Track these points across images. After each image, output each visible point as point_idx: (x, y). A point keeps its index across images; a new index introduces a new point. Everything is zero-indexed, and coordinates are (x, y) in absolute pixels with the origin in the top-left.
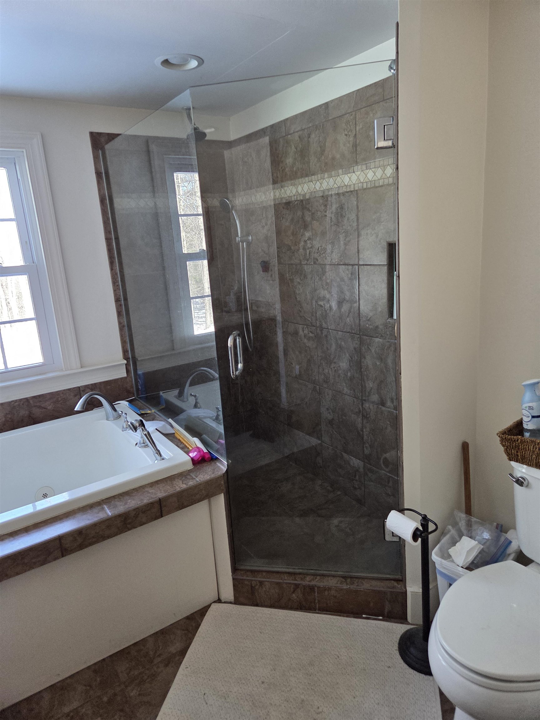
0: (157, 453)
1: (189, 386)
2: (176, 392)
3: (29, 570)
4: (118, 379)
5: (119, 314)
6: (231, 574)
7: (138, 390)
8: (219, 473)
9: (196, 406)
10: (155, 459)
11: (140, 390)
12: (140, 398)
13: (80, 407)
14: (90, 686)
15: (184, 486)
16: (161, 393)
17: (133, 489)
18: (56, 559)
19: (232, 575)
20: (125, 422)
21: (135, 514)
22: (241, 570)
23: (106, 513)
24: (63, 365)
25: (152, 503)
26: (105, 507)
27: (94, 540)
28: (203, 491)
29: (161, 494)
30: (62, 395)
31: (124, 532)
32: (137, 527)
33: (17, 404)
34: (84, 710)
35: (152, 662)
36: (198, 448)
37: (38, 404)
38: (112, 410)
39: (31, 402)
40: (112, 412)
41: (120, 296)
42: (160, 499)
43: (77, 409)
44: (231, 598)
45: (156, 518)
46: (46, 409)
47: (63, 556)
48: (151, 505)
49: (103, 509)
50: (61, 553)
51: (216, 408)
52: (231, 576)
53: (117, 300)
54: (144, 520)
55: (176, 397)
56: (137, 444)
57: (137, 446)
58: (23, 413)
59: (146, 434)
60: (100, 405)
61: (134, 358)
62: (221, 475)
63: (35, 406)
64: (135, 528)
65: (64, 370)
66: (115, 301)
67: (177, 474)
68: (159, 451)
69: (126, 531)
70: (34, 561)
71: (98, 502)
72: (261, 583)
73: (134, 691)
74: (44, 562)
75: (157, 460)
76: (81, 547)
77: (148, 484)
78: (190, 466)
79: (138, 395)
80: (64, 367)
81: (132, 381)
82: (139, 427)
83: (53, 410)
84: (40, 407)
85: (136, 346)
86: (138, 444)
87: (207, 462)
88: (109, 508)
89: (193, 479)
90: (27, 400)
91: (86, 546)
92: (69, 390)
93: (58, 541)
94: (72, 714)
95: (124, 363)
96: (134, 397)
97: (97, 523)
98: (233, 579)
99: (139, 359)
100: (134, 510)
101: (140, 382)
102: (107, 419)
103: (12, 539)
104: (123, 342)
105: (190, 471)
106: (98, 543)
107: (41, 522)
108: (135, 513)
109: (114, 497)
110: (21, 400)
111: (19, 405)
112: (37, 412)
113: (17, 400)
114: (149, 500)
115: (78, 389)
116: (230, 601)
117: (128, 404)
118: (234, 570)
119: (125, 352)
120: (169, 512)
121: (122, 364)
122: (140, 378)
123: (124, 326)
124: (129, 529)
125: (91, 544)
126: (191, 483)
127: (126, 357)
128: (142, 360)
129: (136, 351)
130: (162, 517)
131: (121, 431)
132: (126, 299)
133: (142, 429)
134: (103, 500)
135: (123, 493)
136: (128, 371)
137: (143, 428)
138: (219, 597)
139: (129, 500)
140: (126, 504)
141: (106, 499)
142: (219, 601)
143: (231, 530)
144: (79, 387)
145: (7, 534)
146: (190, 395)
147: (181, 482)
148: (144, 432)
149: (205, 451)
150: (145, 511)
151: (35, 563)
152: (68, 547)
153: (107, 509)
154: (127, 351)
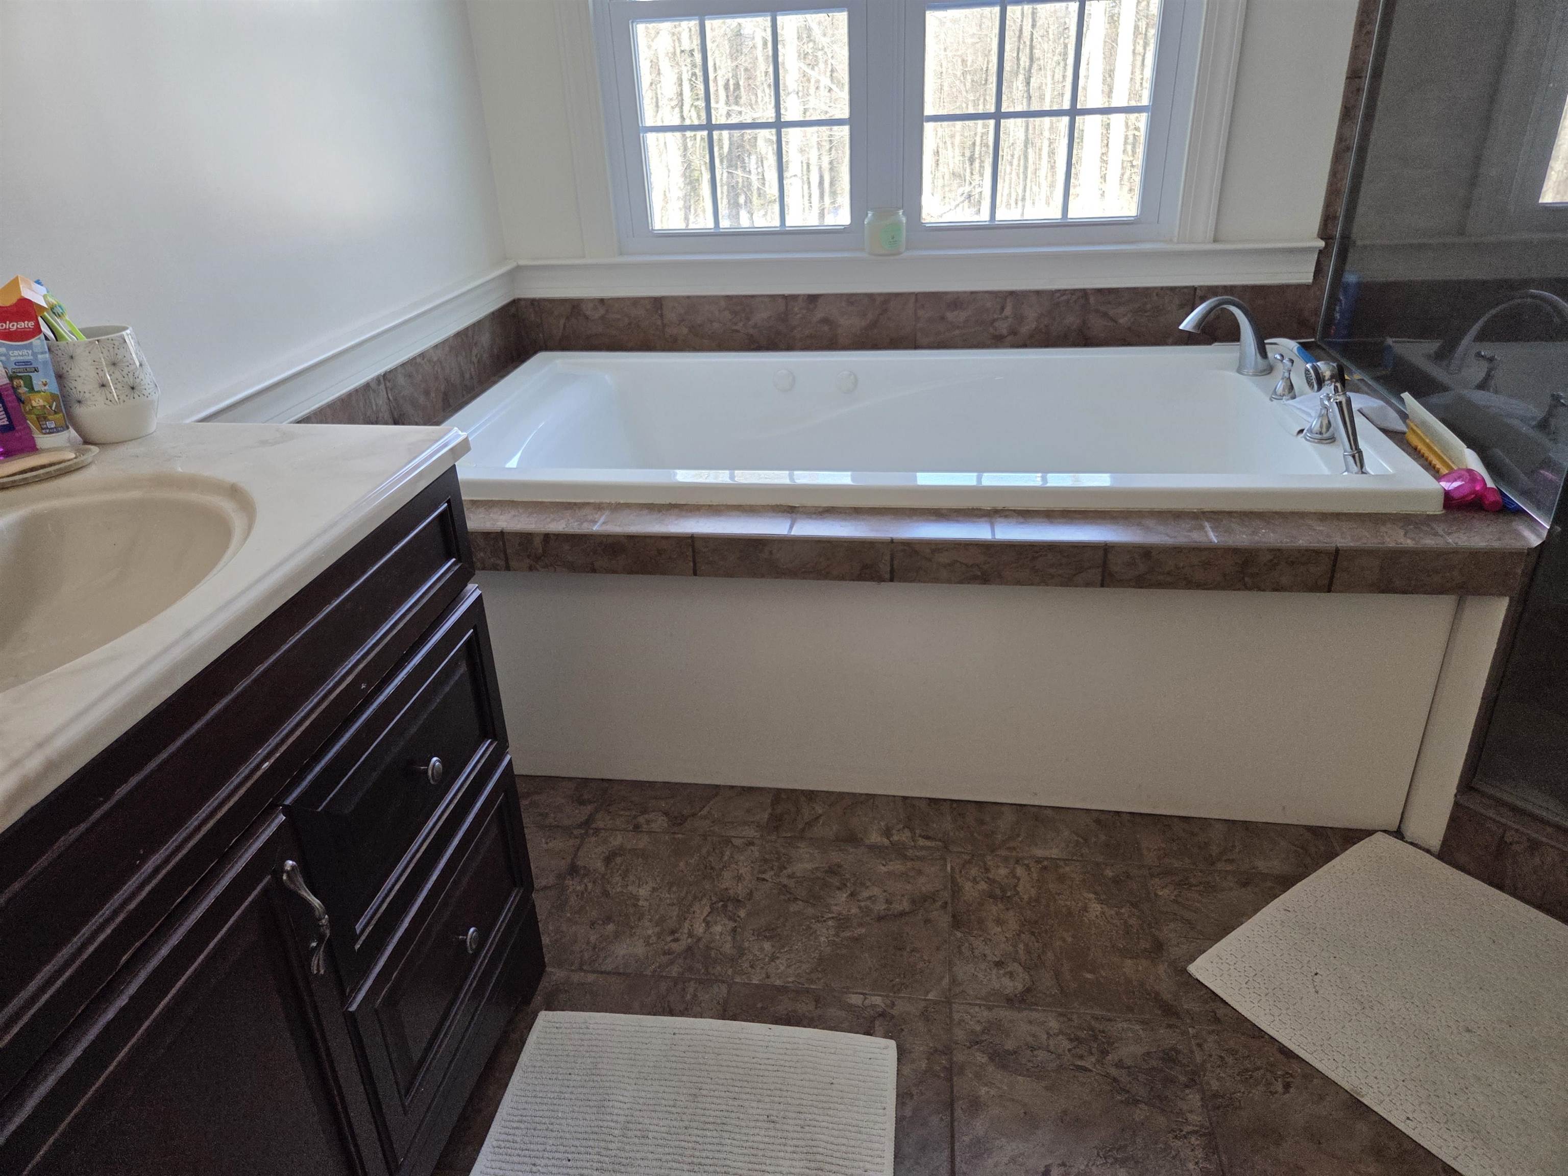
0: (1354, 457)
1: (1474, 341)
2: (1432, 346)
3: (1038, 584)
4: (1288, 286)
5: (1347, 113)
6: (1455, 791)
7: (1329, 321)
8: (1519, 544)
9: (1482, 386)
10: (1345, 469)
11: (1336, 321)
12: (1330, 344)
13: (1193, 324)
14: (1086, 840)
15: (1409, 543)
16: (1390, 341)
17: (1276, 513)
18: (1088, 585)
19: (1456, 796)
20: (1283, 379)
21: (1271, 561)
22: (1483, 794)
23: (1207, 536)
24: (1177, 230)
25: (1317, 552)
26: (1207, 525)
27: (1169, 579)
28: (1456, 573)
29: (1343, 541)
30: (1155, 298)
31: (1234, 590)
32: (1264, 590)
33: (1065, 298)
34: (1067, 869)
35: (1213, 864)
36: (1470, 471)
37: (1103, 309)
38: (1258, 355)
39: (1092, 300)
40: (1256, 358)
41: (1365, 62)
42: (1337, 550)
43: (1185, 327)
44: (1435, 843)
45: (1314, 588)
46: (1116, 322)
47: (1102, 586)
48: (1312, 555)
49: (1202, 528)
50: (1100, 578)
51: (1553, 395)
52: (1453, 796)
53: (1354, 75)
54: (1284, 580)
55: (1429, 357)
56: (1301, 431)
57: (1302, 435)
58: (1072, 320)
59: (1341, 402)
60: (1233, 335)
61: (1346, 238)
62: (1524, 549)
63: (1097, 311)
64: (1260, 589)
65: (1175, 240)
66: (1347, 78)
67: (1395, 514)
68: (1360, 452)
69: (1239, 589)
70: (1052, 571)
71: (1194, 512)
72: (1534, 846)
73: (1167, 891)
74: (1068, 582)
75: (1347, 470)
76: (1140, 582)
77: (1315, 513)
78: (1436, 507)
79: (1326, 333)
80: (1176, 233)
81: (1320, 299)
82: (1329, 382)
83: (1129, 329)
84: (1105, 315)
85: (1361, 210)
86: (1305, 431)
87: (1486, 511)
88: (1214, 529)
89: (1436, 534)
90: (1084, 293)
91: (1150, 586)
92: (1173, 289)
93: (1101, 553)
94: (1045, 863)
95: (1316, 248)
96: (1313, 340)
97: (1185, 548)
98: (1456, 804)
99: (1359, 243)
100: (1271, 550)
101: (1343, 302)
102: (1239, 371)
103: (1022, 520)
104: (1333, 192)
105: (1430, 519)
106: (1175, 588)
107: (1075, 511)
108: (1271, 557)
109: (1230, 514)
110: (1073, 292)
111: (1068, 301)
112: (1097, 324)
113: (1066, 290)
114: (1310, 543)
115: (1192, 292)
116: (1427, 847)
117: (1298, 348)
118: (1467, 786)
119: (1328, 219)
120: (1349, 588)
121: (1310, 248)
122: (1345, 292)
123: (1348, 149)
124: (1247, 588)
125: (1160, 585)
126: (1429, 542)
127: (1325, 233)
128: (1365, 247)
129: (1360, 220)
130: (1329, 591)
131: (1267, 399)
132: (1377, 74)
133: (1336, 387)
134: (1203, 513)
135: (1251, 513)
136: (1319, 271)
137: (1338, 385)
138: (1399, 827)
139: (1262, 528)
140: (1254, 533)
141: (1212, 512)
142: (1398, 834)
143: (1495, 694)
144: (1195, 289)
145: (1014, 511)
146: (1476, 356)
147: (1402, 532)
148: (1338, 397)
149: (1490, 484)
150: (1293, 563)
151: (1053, 577)
152: (1116, 572)
153: (1210, 529)
154: (1335, 218)
